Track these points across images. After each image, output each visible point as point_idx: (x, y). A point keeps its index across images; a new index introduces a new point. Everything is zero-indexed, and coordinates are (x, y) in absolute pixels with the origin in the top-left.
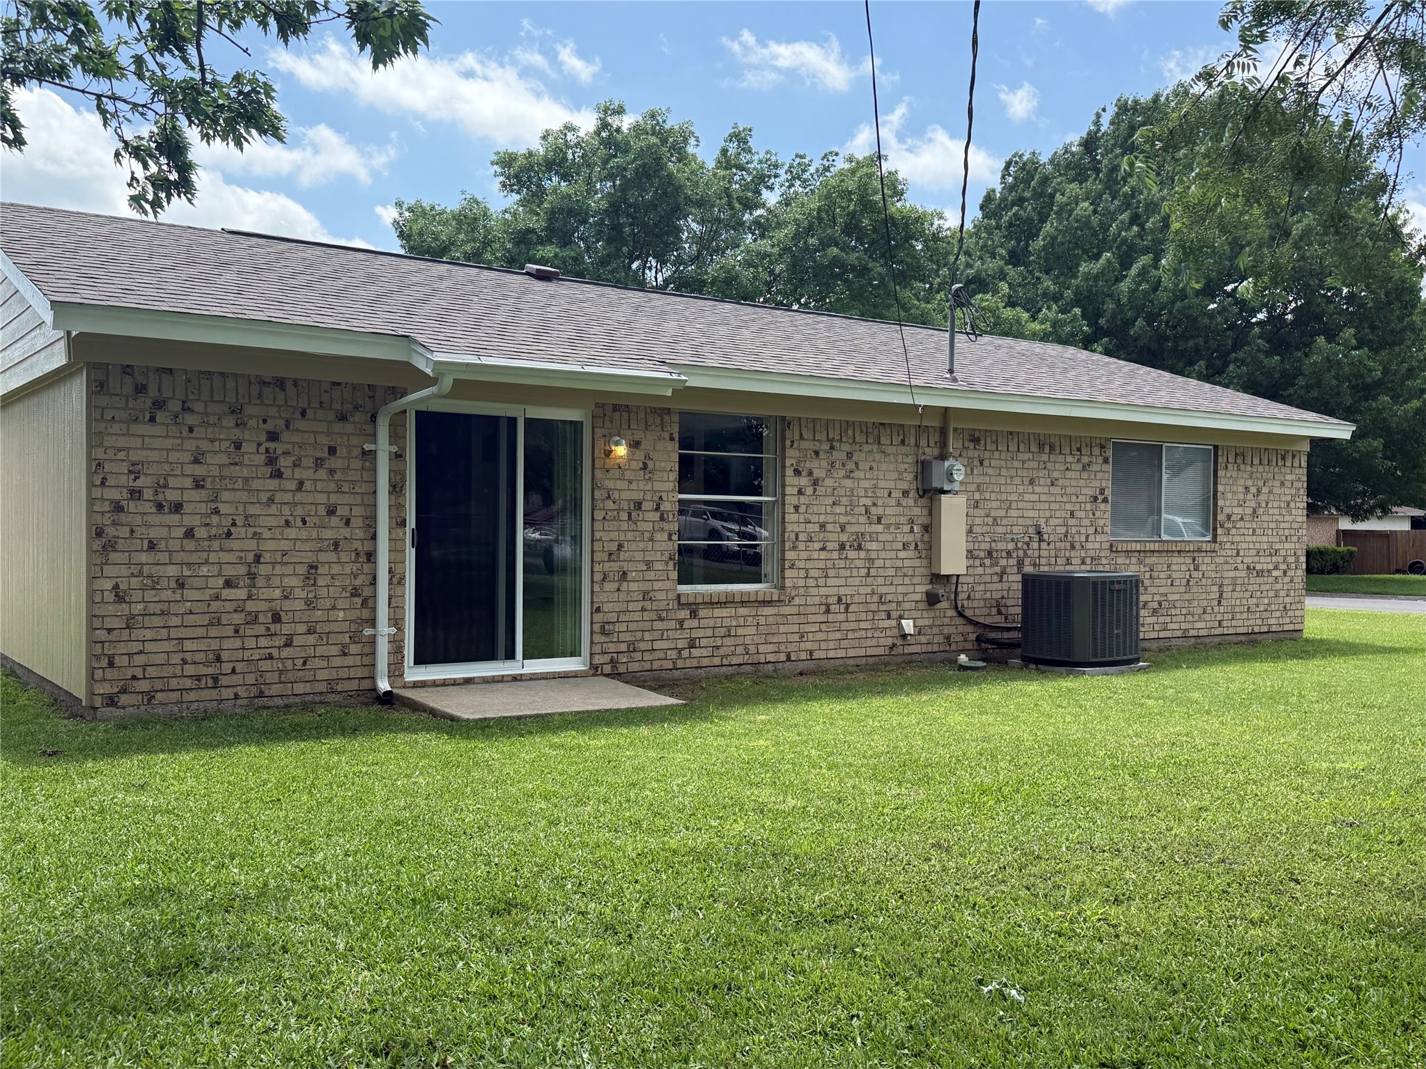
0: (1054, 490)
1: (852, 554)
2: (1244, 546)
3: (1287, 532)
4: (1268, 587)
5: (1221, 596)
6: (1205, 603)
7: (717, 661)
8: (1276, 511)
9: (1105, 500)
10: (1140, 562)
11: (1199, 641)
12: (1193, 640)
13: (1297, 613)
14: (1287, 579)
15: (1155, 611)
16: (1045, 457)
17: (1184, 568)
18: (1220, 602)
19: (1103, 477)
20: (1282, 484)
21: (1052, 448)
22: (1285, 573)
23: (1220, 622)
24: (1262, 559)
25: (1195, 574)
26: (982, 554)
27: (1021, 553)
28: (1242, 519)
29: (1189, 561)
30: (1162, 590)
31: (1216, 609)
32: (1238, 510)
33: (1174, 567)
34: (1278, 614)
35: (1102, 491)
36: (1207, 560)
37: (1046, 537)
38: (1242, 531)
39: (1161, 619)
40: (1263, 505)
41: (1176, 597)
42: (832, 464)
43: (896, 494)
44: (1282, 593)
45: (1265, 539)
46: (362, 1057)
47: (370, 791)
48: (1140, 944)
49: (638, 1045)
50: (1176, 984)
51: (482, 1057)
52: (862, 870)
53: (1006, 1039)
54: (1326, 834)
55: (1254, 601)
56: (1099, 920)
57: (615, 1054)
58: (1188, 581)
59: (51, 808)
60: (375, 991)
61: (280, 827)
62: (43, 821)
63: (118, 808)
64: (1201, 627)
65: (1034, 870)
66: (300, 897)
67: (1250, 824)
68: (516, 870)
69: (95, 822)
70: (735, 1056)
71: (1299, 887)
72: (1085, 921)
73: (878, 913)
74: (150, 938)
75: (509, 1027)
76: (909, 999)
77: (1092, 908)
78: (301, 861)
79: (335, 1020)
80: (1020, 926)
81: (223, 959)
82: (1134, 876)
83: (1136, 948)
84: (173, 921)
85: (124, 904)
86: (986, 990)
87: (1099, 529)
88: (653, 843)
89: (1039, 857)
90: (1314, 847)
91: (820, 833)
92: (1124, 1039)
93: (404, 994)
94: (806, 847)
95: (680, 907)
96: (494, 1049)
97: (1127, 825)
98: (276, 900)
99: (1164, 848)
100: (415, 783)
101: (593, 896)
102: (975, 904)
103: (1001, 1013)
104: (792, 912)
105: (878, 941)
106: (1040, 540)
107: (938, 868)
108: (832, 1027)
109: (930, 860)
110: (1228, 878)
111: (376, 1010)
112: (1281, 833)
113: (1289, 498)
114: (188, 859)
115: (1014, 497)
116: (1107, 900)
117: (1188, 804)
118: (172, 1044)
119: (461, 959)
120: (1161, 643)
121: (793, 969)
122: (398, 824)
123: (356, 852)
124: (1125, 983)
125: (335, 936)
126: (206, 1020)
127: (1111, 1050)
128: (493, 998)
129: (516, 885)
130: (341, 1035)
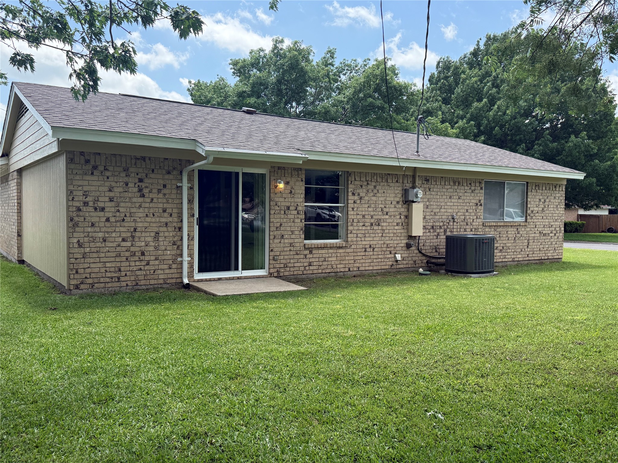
0: (460, 201)
1: (376, 228)
2: (538, 223)
3: (556, 218)
4: (548, 240)
5: (528, 244)
6: (522, 247)
7: (320, 271)
8: (552, 209)
9: (481, 205)
10: (495, 230)
11: (519, 263)
12: (516, 262)
13: (560, 251)
14: (556, 237)
15: (501, 250)
16: (456, 187)
17: (513, 233)
18: (528, 247)
19: (480, 195)
20: (555, 198)
21: (459, 183)
22: (555, 234)
23: (528, 255)
24: (546, 229)
25: (518, 235)
26: (429, 227)
27: (445, 227)
28: (538, 212)
29: (515, 230)
30: (504, 242)
31: (526, 249)
32: (536, 209)
33: (509, 232)
34: (552, 252)
35: (480, 201)
36: (523, 229)
37: (456, 220)
38: (538, 217)
39: (503, 254)
40: (547, 206)
41: (510, 245)
42: (368, 191)
43: (394, 203)
44: (554, 243)
45: (547, 220)
46: (179, 439)
47: (181, 327)
48: (491, 395)
49: (288, 436)
50: (506, 412)
51: (226, 440)
52: (379, 362)
53: (436, 435)
54: (569, 348)
55: (542, 246)
56: (475, 384)
57: (279, 439)
58: (515, 238)
59: (54, 333)
60: (184, 411)
61: (145, 341)
62: (51, 338)
63: (81, 333)
64: (520, 257)
65: (448, 363)
66: (154, 371)
67: (538, 343)
68: (239, 361)
69: (71, 339)
70: (327, 441)
71: (557, 371)
72: (469, 385)
73: (385, 381)
74: (94, 388)
75: (237, 427)
76: (397, 418)
77: (472, 379)
78: (154, 356)
79: (168, 424)
80: (442, 387)
81: (124, 397)
82: (489, 366)
83: (490, 397)
84: (104, 381)
85: (84, 373)
86: (428, 414)
87: (478, 217)
88: (294, 349)
89: (451, 357)
90: (564, 353)
91: (362, 346)
92: (484, 436)
93: (195, 413)
94: (356, 352)
95: (305, 377)
96: (231, 436)
97: (487, 343)
98: (144, 372)
99: (502, 353)
100: (199, 323)
101: (270, 372)
102: (424, 377)
103: (434, 424)
104: (350, 380)
105: (385, 393)
106: (454, 222)
107: (410, 362)
108: (366, 429)
109: (406, 358)
110: (528, 367)
111: (184, 420)
112: (550, 347)
113: (557, 204)
114: (109, 355)
115: (443, 204)
116: (478, 376)
117: (513, 335)
118: (104, 433)
119: (218, 398)
120: (503, 264)
121: (350, 404)
122: (192, 340)
123: (176, 352)
124: (485, 412)
125: (168, 388)
126: (117, 423)
127: (479, 440)
128: (231, 415)
129: (239, 367)
130: (171, 429)
